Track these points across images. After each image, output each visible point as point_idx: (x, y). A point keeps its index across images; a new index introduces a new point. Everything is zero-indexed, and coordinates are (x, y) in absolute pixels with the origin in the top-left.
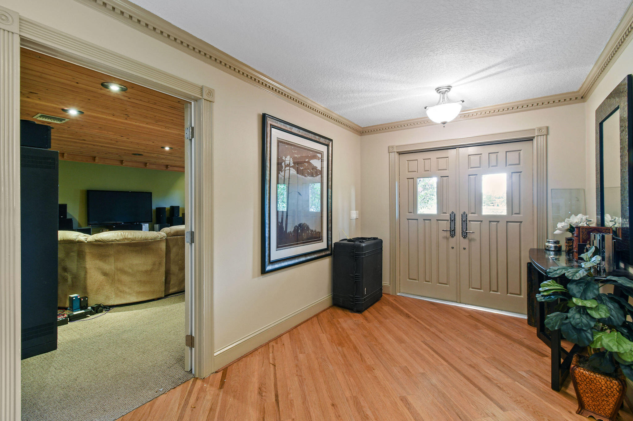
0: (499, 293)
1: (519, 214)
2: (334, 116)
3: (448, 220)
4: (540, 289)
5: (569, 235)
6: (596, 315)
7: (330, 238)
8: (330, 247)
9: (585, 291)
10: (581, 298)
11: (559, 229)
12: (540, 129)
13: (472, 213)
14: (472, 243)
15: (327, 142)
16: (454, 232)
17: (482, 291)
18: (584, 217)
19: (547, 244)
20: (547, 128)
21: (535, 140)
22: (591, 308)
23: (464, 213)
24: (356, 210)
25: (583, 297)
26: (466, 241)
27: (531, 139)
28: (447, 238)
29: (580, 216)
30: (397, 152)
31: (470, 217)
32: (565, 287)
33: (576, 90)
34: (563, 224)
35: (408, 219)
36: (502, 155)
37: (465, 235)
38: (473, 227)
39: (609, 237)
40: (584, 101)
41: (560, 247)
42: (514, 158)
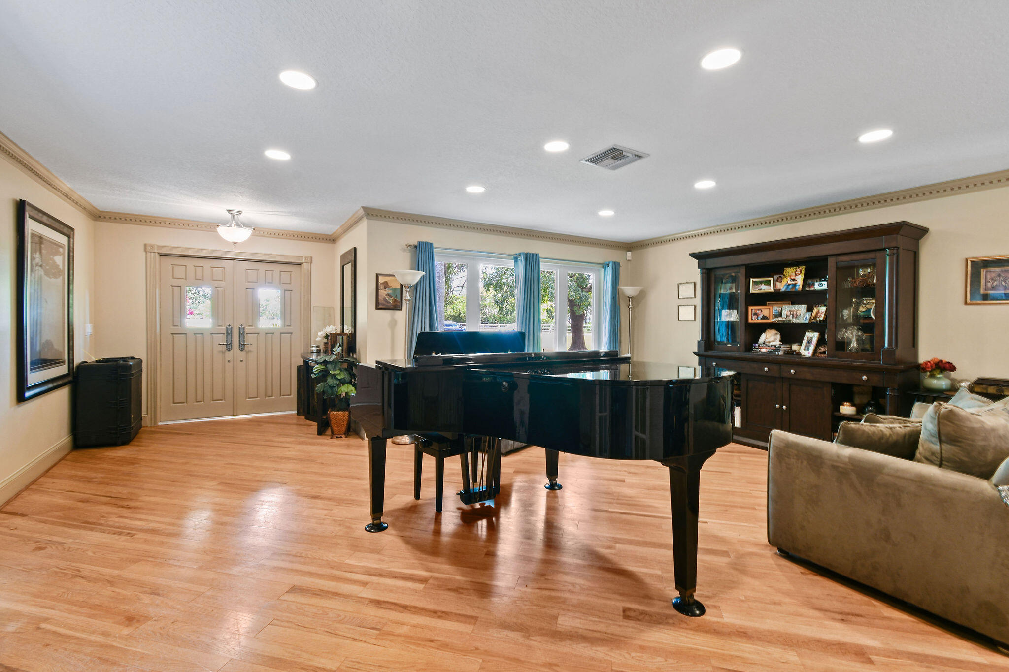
0: (273, 398)
1: (290, 326)
2: (75, 197)
3: (224, 334)
4: (314, 371)
5: (325, 340)
6: (339, 377)
7: (71, 360)
8: (71, 372)
9: (335, 367)
10: (333, 371)
11: (320, 337)
12: (306, 258)
13: (249, 326)
14: (250, 354)
15: (67, 231)
16: (230, 345)
17: (259, 399)
18: (334, 328)
19: (312, 348)
20: (311, 257)
21: (302, 265)
22: (337, 374)
23: (242, 326)
24: (90, 323)
25: (334, 370)
26: (243, 353)
27: (300, 264)
28: (223, 353)
29: (331, 326)
30: (158, 253)
31: (248, 329)
32: (326, 367)
33: (330, 234)
34: (322, 333)
35: (172, 334)
36: (276, 274)
37: (242, 347)
38: (250, 340)
39: (345, 337)
40: (334, 243)
41: (320, 350)
42: (285, 277)
